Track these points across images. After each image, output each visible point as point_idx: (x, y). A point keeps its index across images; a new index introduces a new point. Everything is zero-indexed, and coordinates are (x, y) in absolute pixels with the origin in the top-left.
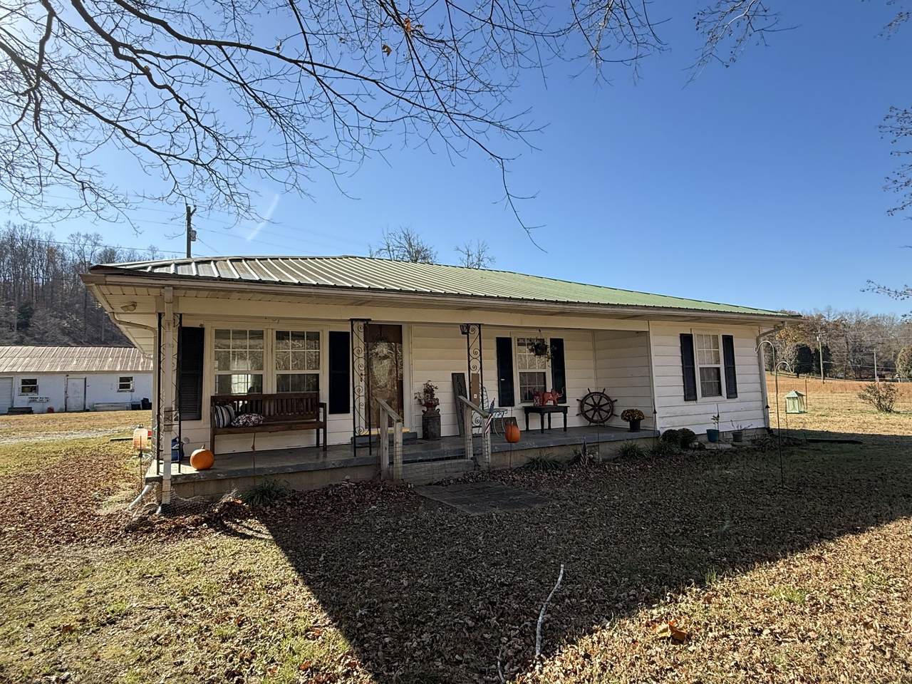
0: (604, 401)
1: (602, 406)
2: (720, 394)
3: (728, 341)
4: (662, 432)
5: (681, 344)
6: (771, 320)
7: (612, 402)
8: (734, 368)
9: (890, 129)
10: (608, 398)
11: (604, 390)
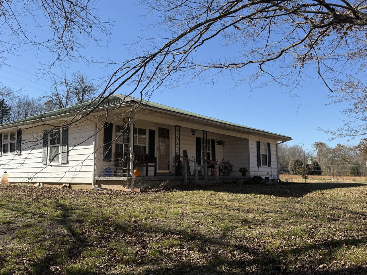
0: (228, 166)
1: (228, 167)
2: (266, 165)
3: (269, 145)
4: (252, 177)
5: (257, 144)
6: (281, 138)
7: (232, 166)
8: (270, 155)
9: (332, 84)
10: (230, 165)
11: (228, 161)
